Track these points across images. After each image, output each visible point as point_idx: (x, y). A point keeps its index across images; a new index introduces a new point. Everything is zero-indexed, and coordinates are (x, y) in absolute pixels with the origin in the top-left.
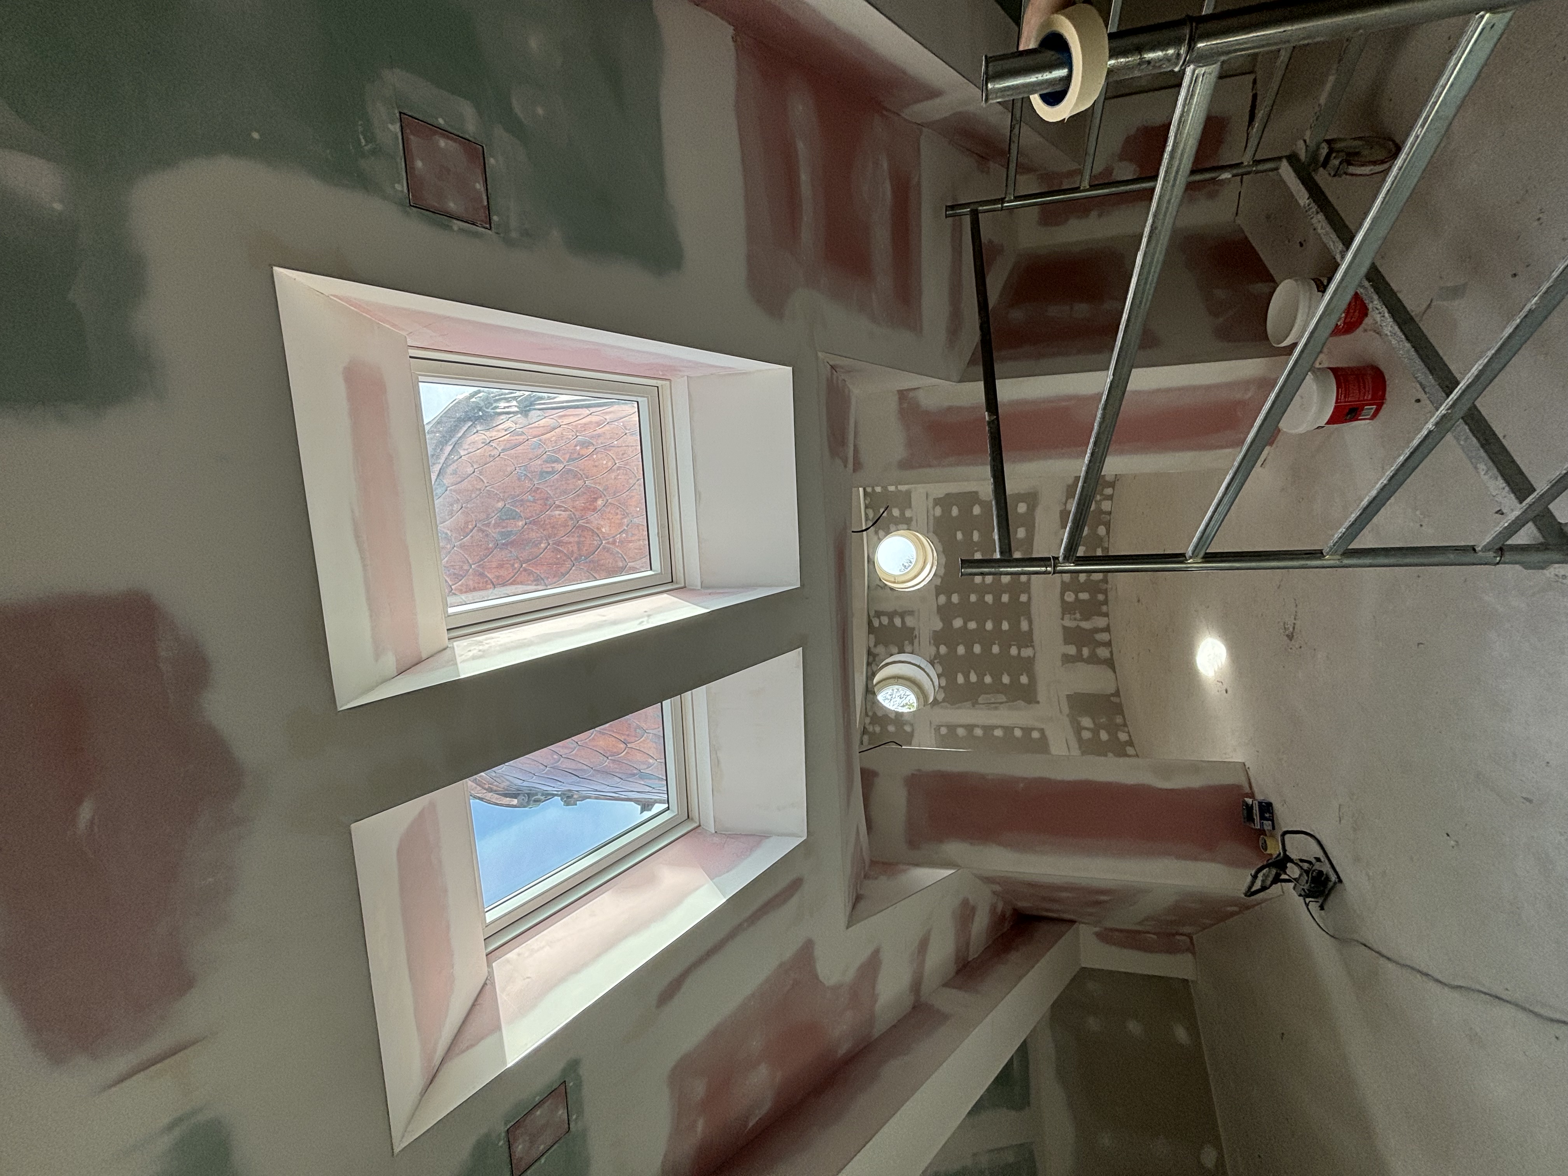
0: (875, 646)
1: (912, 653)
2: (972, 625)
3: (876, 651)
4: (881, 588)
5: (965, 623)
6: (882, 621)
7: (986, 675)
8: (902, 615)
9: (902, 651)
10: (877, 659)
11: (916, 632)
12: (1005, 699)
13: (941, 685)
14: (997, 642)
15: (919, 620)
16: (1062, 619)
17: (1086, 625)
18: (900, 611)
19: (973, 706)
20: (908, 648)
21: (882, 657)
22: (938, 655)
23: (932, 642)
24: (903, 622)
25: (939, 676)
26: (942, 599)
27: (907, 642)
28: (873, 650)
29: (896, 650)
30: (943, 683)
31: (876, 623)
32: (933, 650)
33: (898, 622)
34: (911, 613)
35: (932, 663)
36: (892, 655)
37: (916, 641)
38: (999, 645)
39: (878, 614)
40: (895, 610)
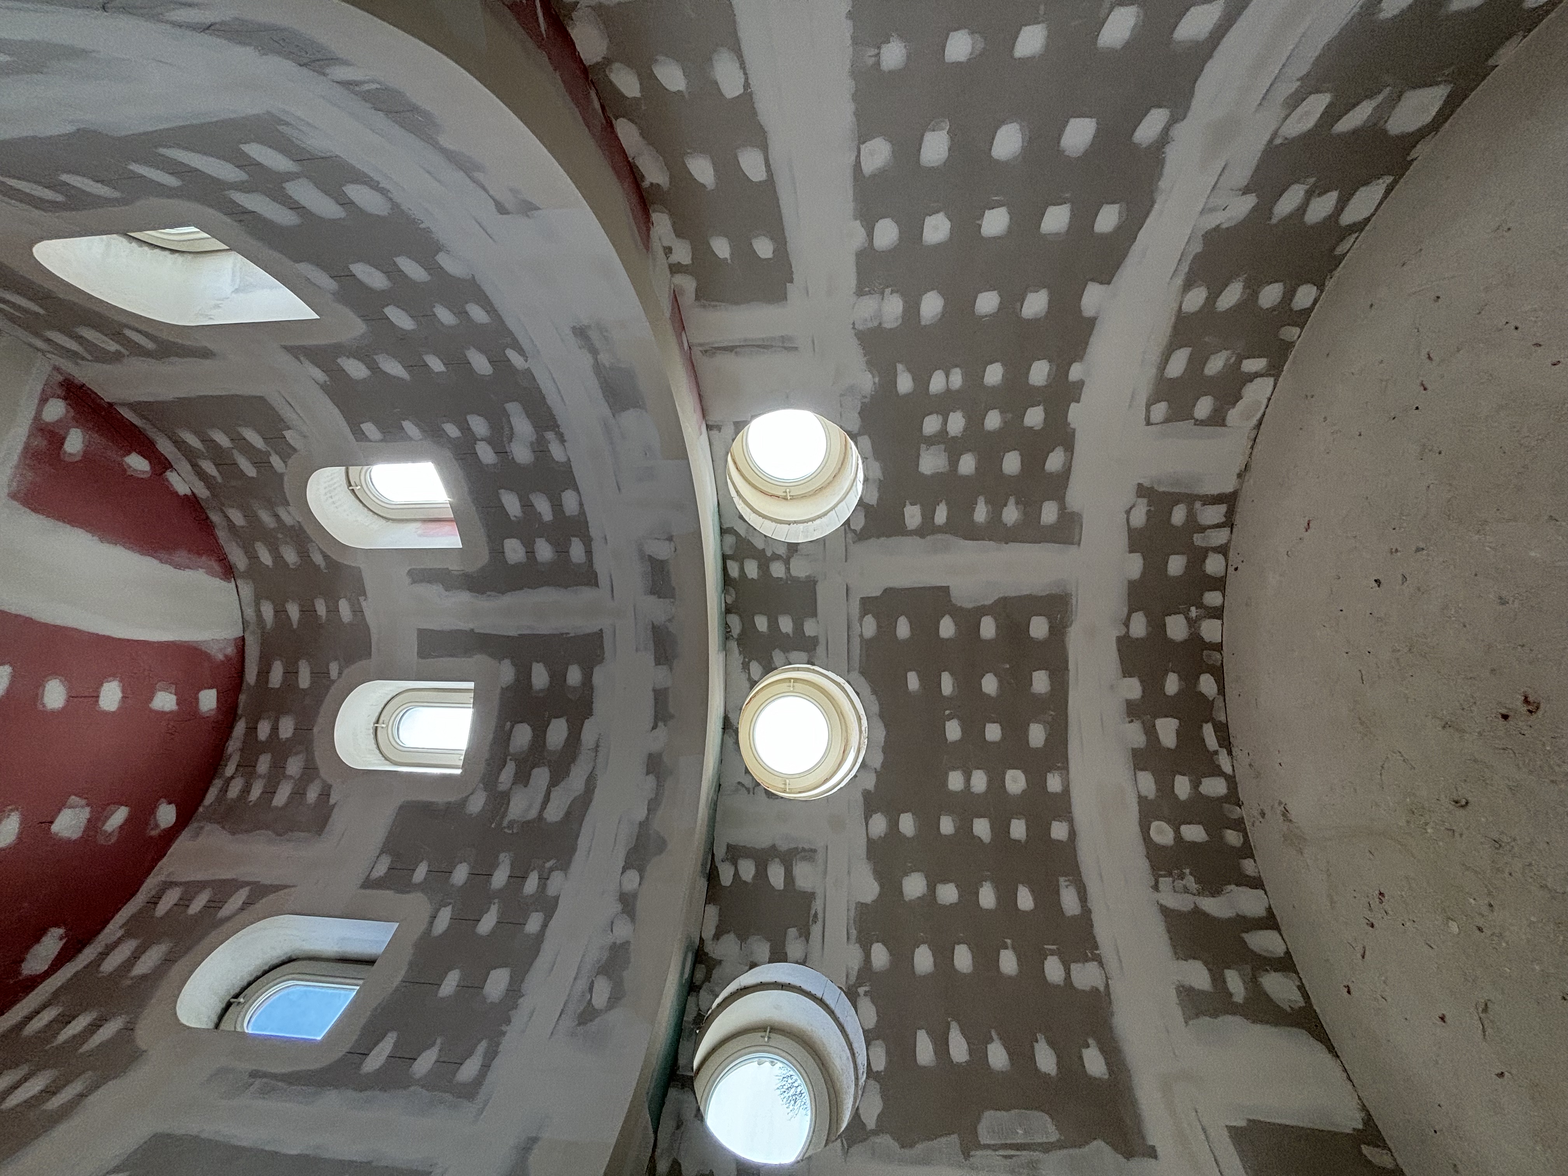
0: (717, 937)
1: (803, 963)
2: (948, 894)
3: (715, 950)
5: (932, 888)
6: (741, 872)
7: (991, 1040)
8: (788, 858)
9: (778, 956)
10: (716, 974)
11: (817, 905)
12: (1053, 1135)
13: (875, 1069)
14: (1009, 941)
15: (825, 872)
16: (1156, 887)
17: (1211, 906)
18: (783, 846)
19: (967, 1155)
20: (794, 947)
21: (726, 968)
22: (866, 970)
23: (854, 932)
24: (789, 877)
25: (869, 1037)
27: (792, 932)
28: (709, 948)
29: (762, 949)
30: (880, 1065)
31: (726, 875)
32: (853, 957)
33: (776, 876)
34: (809, 854)
35: (852, 995)
36: (753, 965)
37: (816, 930)
38: (1014, 948)
39: (735, 853)
40: (774, 847)
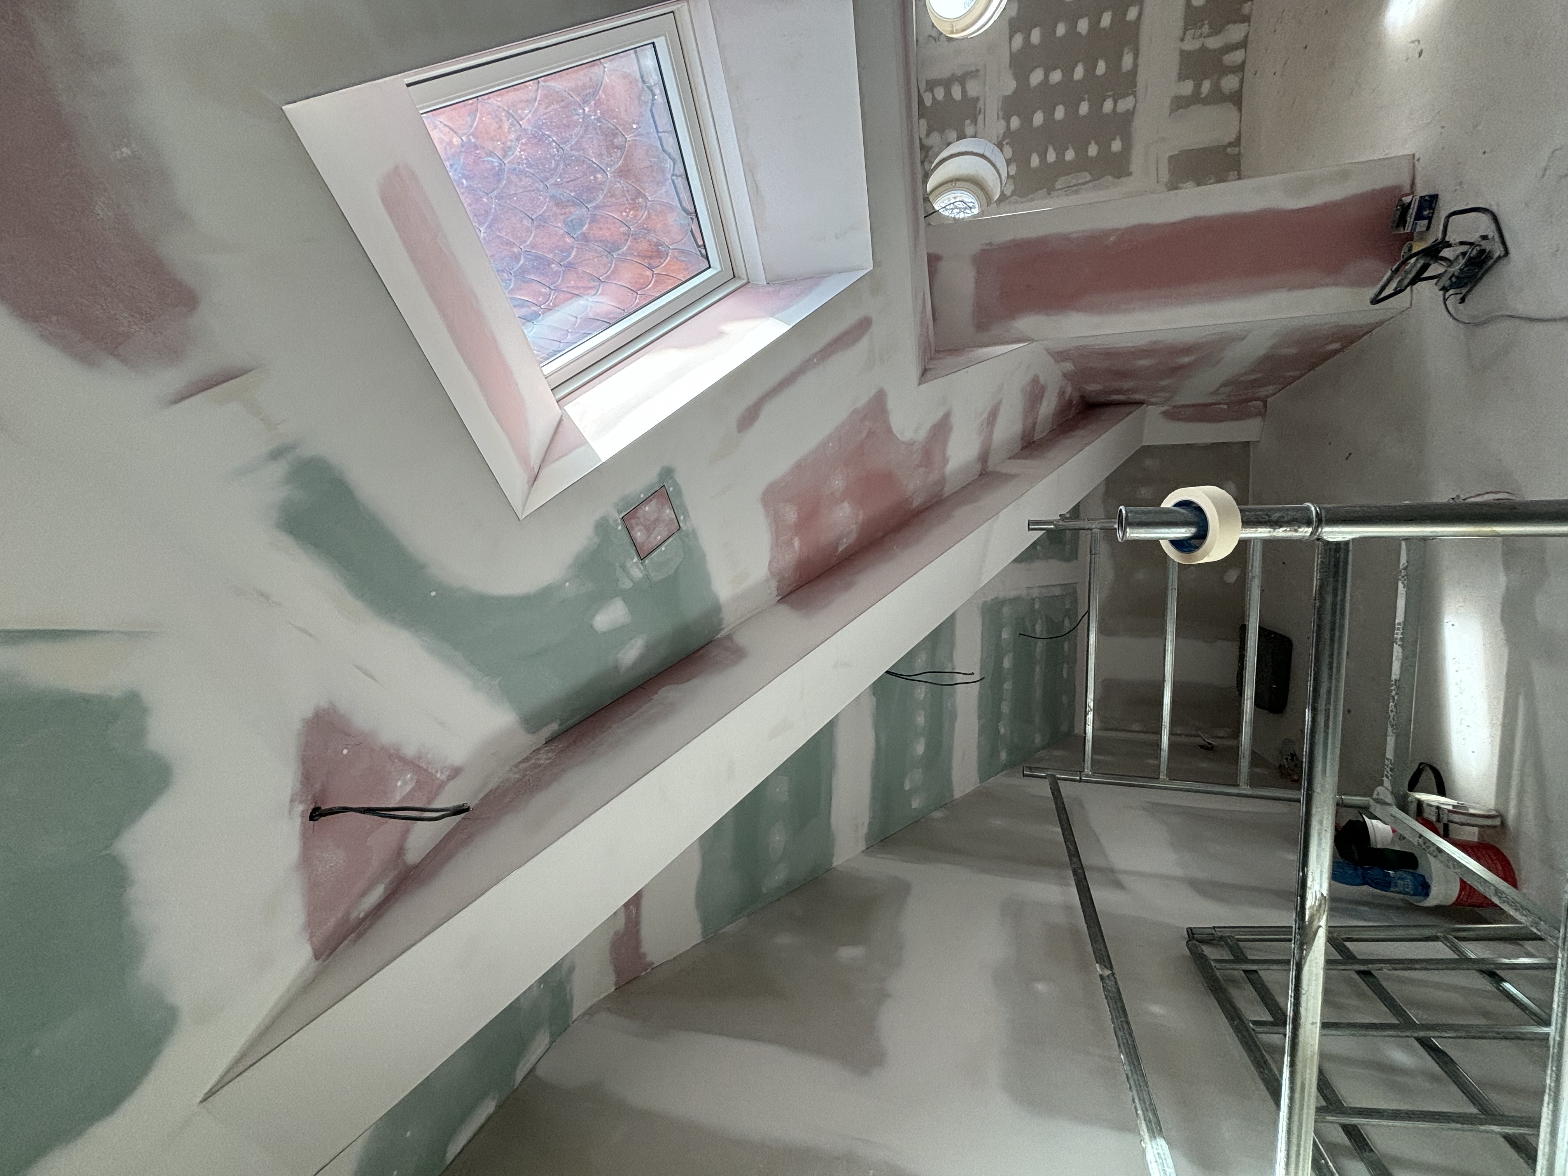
0: (928, 135)
1: (975, 136)
2: (1056, 76)
3: (928, 142)
4: (935, 40)
5: (1046, 75)
6: (936, 96)
7: (1068, 149)
8: (962, 80)
9: (961, 136)
10: (930, 153)
11: (980, 104)
12: (1089, 178)
13: (1011, 174)
14: (1086, 97)
15: (984, 84)
16: (1182, 40)
17: (1214, 43)
18: (959, 73)
19: (1049, 194)
20: (969, 130)
21: (936, 149)
22: (1008, 133)
23: (1001, 114)
24: (964, 92)
25: (1008, 162)
26: (1018, 41)
27: (968, 122)
28: (925, 142)
29: (953, 135)
30: (1013, 170)
31: (928, 101)
32: (1001, 126)
33: (956, 92)
34: (974, 74)
35: (1000, 146)
36: (949, 144)
37: (980, 118)
38: (1089, 100)
39: (931, 85)
40: (953, 75)
